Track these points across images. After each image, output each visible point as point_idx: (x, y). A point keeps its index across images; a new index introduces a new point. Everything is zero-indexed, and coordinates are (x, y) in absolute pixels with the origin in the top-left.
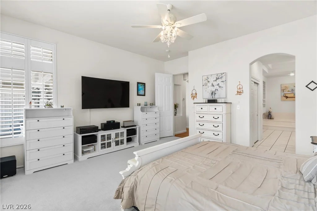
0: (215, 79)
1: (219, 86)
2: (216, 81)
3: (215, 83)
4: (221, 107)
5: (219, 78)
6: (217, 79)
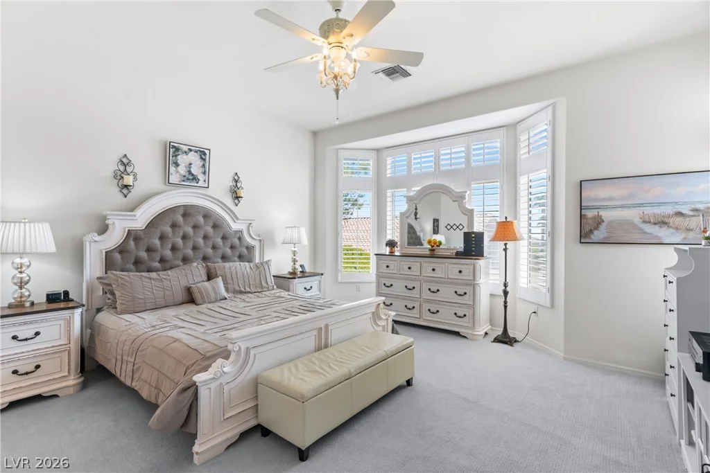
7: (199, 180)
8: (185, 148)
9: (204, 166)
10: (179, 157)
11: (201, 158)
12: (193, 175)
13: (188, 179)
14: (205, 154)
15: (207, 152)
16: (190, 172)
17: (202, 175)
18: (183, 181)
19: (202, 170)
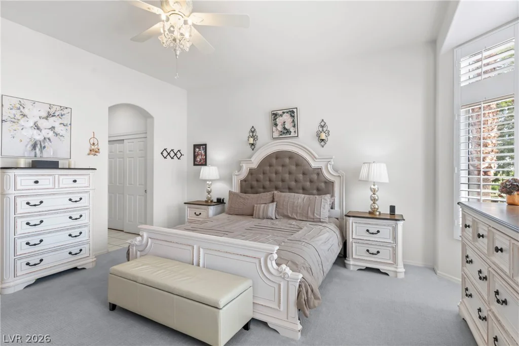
0: (45, 115)
1: (54, 132)
2: (46, 118)
3: (43, 124)
4: (87, 177)
5: (56, 114)
6: (49, 115)
7: (291, 132)
8: (280, 112)
9: (293, 121)
10: (277, 120)
11: (291, 116)
12: (286, 129)
13: (284, 133)
14: (293, 112)
15: (295, 110)
16: (285, 128)
17: (293, 128)
18: (281, 135)
19: (292, 124)
